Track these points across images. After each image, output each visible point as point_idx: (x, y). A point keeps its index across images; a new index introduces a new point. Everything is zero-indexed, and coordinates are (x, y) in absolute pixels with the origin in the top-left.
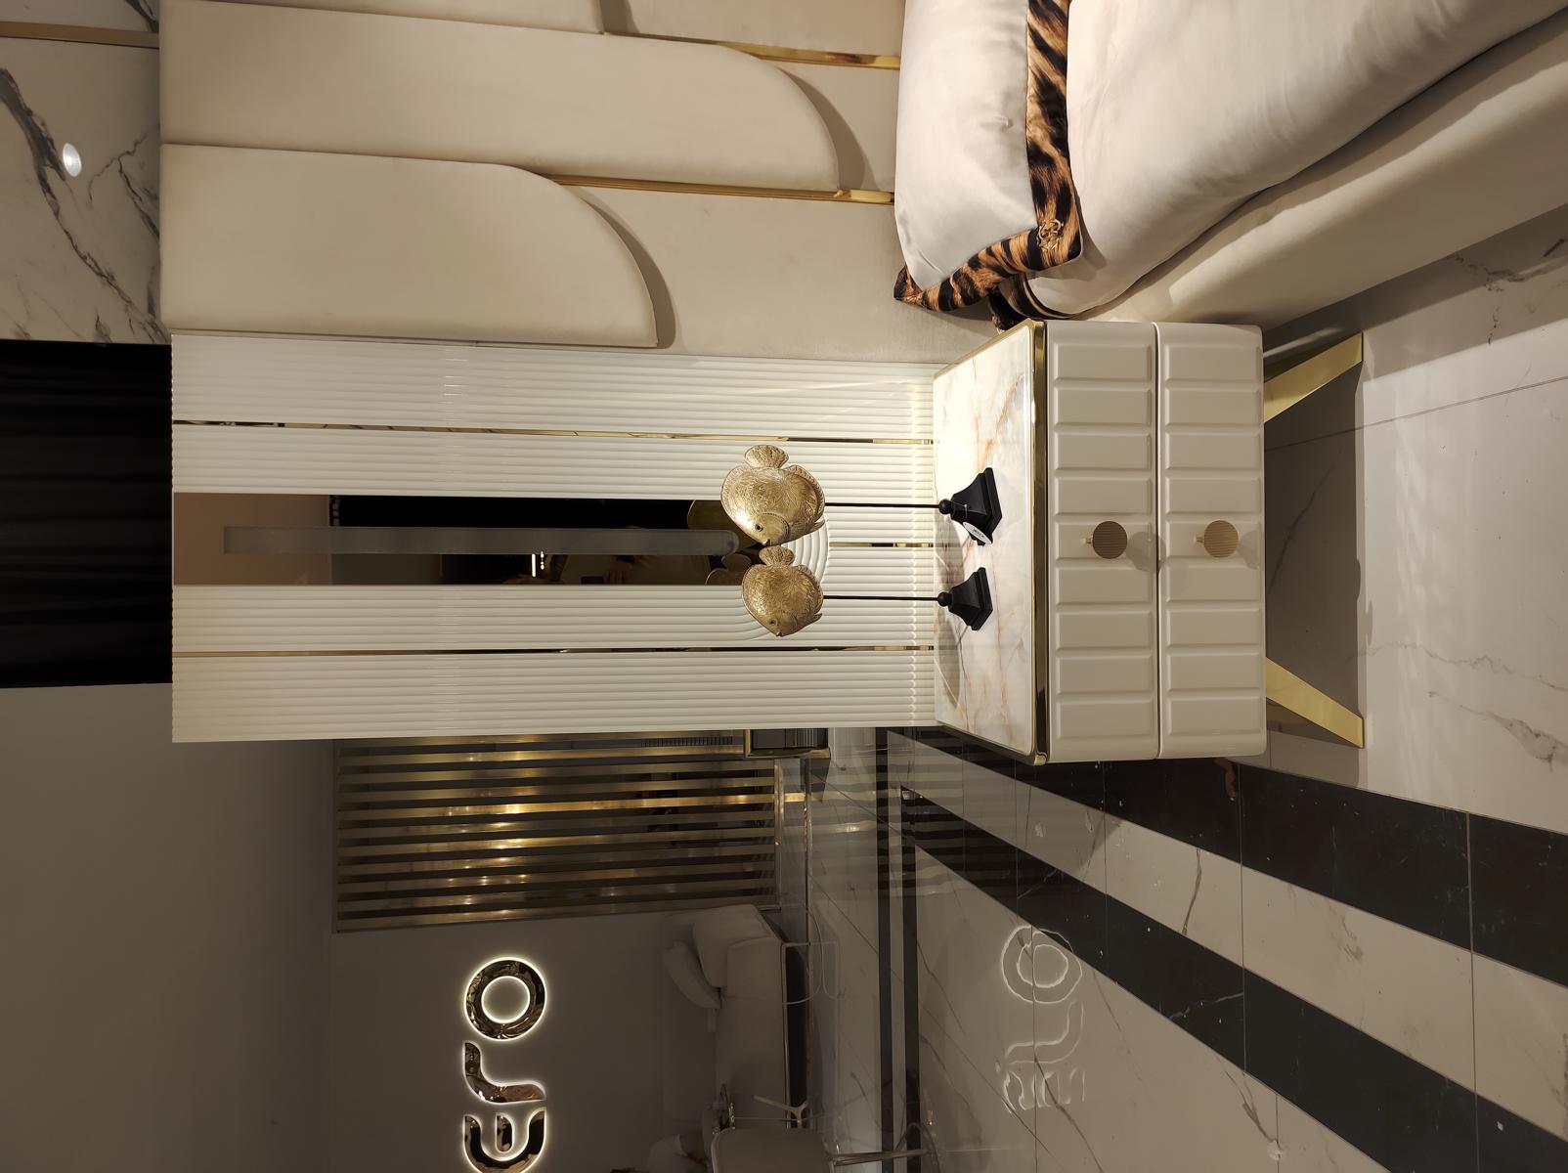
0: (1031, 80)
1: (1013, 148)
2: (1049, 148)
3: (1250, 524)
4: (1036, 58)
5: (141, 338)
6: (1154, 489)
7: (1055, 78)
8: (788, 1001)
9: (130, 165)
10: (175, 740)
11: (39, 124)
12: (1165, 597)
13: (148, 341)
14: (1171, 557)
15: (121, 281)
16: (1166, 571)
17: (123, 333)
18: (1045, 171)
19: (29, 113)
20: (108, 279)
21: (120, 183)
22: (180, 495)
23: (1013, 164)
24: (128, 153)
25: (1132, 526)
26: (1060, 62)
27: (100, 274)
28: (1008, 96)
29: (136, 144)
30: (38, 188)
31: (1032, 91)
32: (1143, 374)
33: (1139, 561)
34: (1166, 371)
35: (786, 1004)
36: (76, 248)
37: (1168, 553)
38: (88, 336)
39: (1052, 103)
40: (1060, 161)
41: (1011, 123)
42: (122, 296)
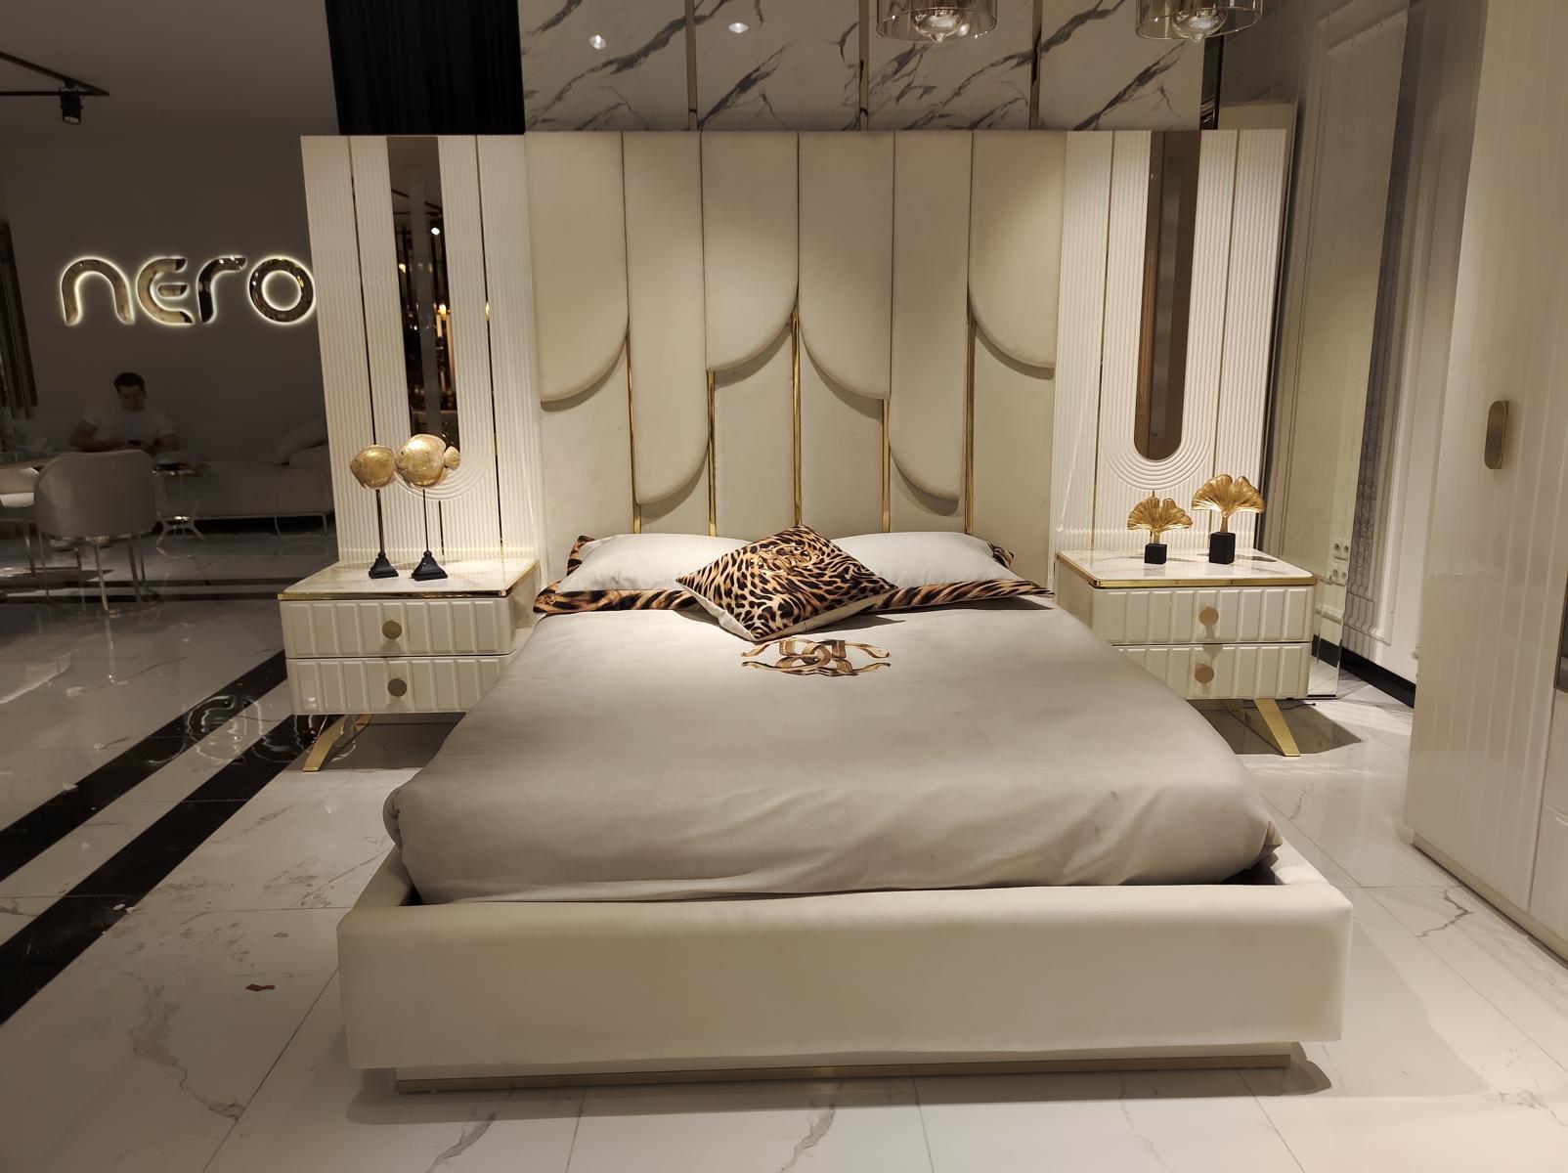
0: (638, 592)
1: (604, 584)
2: (603, 602)
3: (408, 705)
4: (650, 593)
5: (528, 116)
6: (423, 655)
7: (639, 603)
8: (278, 519)
9: (624, 109)
10: (302, 137)
11: (641, 60)
12: (368, 661)
13: (526, 119)
15: (559, 104)
16: (382, 661)
17: (529, 105)
18: (588, 598)
19: (646, 56)
20: (559, 97)
21: (613, 104)
22: (436, 141)
23: (596, 583)
24: (630, 108)
25: (401, 643)
26: (646, 606)
27: (561, 93)
28: (632, 581)
29: (636, 113)
30: (604, 61)
31: (633, 592)
32: (482, 648)
33: (385, 647)
34: (484, 660)
35: (275, 516)
36: (574, 80)
37: (391, 662)
38: (526, 87)
39: (627, 603)
40: (593, 606)
41: (617, 582)
42: (551, 105)
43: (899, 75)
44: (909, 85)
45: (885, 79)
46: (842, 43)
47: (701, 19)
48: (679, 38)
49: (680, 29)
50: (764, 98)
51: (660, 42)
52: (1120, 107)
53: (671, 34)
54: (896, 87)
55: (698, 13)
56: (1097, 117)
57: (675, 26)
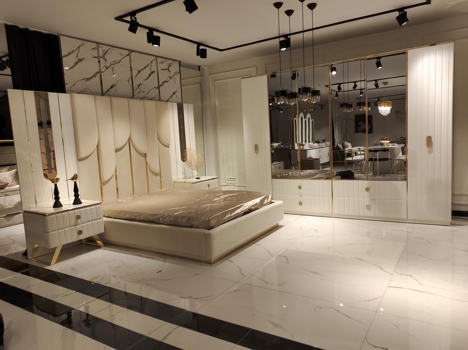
3: (82, 237)
5: (66, 89)
6: (84, 223)
9: (88, 90)
11: (91, 79)
12: (71, 228)
14: (76, 227)
16: (74, 227)
17: (67, 87)
20: (74, 85)
21: (85, 88)
25: (79, 221)
29: (90, 90)
30: (83, 78)
33: (76, 222)
36: (77, 82)
38: (66, 82)
42: (72, 87)
43: (138, 88)
44: (140, 91)
45: (136, 89)
46: (129, 81)
47: (102, 72)
48: (98, 75)
49: (98, 73)
50: (116, 90)
51: (94, 76)
52: (171, 98)
53: (97, 74)
54: (138, 91)
55: (102, 71)
56: (168, 100)
57: (97, 73)
